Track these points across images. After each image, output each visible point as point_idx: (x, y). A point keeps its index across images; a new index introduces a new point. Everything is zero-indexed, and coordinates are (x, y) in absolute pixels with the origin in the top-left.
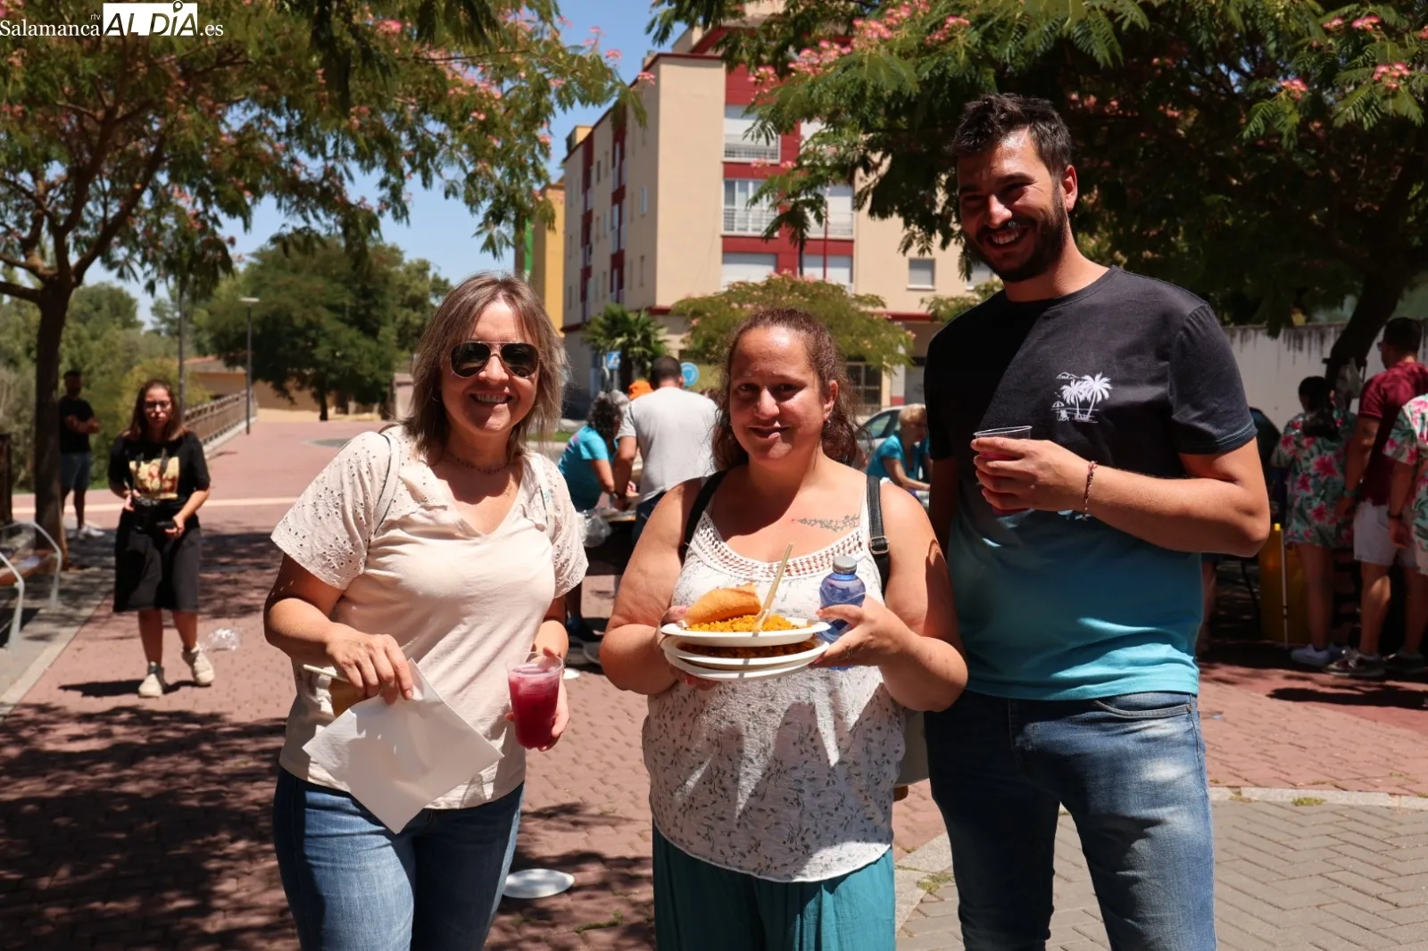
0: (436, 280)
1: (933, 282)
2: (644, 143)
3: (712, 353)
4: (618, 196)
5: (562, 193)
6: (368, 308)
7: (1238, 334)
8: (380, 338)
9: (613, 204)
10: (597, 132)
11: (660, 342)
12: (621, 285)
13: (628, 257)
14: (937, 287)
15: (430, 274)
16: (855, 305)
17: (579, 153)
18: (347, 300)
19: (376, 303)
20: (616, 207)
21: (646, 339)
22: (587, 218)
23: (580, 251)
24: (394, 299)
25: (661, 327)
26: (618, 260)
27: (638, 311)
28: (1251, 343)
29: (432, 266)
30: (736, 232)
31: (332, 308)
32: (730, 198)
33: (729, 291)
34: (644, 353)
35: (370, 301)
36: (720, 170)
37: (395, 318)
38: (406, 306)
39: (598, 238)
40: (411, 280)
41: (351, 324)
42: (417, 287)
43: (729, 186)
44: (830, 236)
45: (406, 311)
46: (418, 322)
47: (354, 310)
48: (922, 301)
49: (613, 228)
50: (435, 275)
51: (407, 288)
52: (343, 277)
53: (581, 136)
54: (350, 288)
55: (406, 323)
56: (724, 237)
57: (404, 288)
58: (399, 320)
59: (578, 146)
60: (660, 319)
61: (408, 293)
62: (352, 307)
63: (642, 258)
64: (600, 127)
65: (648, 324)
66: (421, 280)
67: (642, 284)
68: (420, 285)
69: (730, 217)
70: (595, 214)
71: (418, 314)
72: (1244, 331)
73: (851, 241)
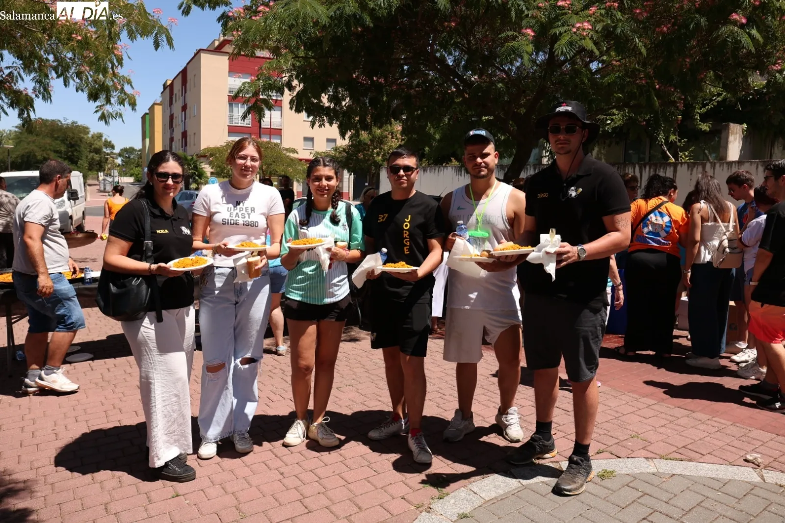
0: (106, 141)
1: (313, 147)
2: (195, 86)
3: (224, 173)
4: (184, 108)
5: (161, 107)
6: (72, 152)
7: (437, 169)
8: (79, 165)
9: (182, 111)
10: (175, 81)
11: (202, 168)
12: (186, 145)
13: (188, 134)
14: (315, 148)
15: (103, 139)
16: (285, 152)
17: (168, 90)
18: (63, 149)
19: (76, 150)
20: (184, 112)
21: (196, 168)
22: (172, 117)
23: (169, 131)
24: (86, 148)
25: (202, 163)
26: (184, 135)
27: (192, 156)
28: (442, 172)
29: (104, 135)
30: (234, 124)
31: (56, 152)
32: (231, 111)
33: (227, 145)
34: (195, 173)
35: (73, 149)
36: (227, 98)
37: (87, 157)
38: (92, 152)
39: (176, 125)
40: (94, 141)
41: (65, 159)
42: (97, 144)
43: (231, 105)
44: (272, 127)
45: (92, 154)
46: (98, 159)
47: (66, 153)
48: (311, 153)
49: (182, 121)
50: (105, 139)
51: (93, 144)
52: (61, 138)
53: (169, 83)
54: (64, 143)
55: (93, 159)
56: (228, 126)
57: (91, 145)
58: (89, 158)
59: (168, 86)
60: (202, 159)
61: (93, 146)
62: (65, 151)
63: (195, 134)
64: (176, 79)
65: (196, 161)
66: (99, 141)
67: (194, 145)
68: (98, 143)
69: (231, 118)
70: (175, 116)
71: (98, 155)
72: (439, 167)
73: (281, 129)
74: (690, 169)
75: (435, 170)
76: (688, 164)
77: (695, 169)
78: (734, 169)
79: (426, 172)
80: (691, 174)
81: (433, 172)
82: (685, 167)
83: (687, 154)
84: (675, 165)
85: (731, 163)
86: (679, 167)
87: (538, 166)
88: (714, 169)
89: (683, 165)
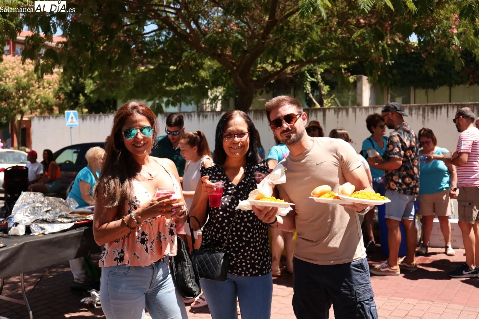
74: (336, 113)
75: (95, 118)
76: (334, 109)
77: (340, 113)
78: (371, 112)
79: (85, 120)
80: (338, 117)
81: (93, 121)
82: (332, 111)
83: (329, 101)
84: (324, 110)
85: (367, 109)
86: (327, 112)
87: (202, 113)
88: (355, 113)
89: (331, 110)
